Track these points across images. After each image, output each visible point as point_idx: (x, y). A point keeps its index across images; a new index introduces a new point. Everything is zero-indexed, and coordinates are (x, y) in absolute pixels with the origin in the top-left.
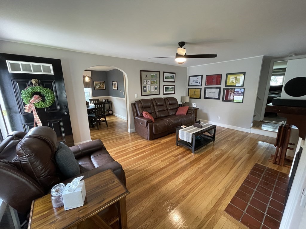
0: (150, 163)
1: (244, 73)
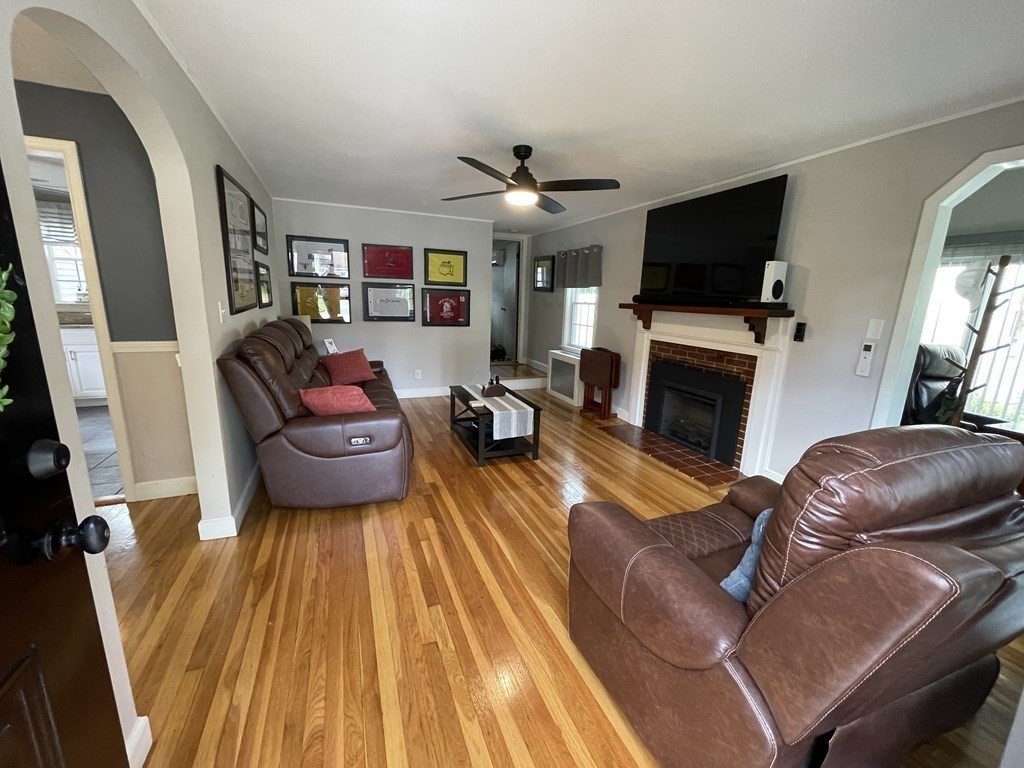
1: (464, 254)
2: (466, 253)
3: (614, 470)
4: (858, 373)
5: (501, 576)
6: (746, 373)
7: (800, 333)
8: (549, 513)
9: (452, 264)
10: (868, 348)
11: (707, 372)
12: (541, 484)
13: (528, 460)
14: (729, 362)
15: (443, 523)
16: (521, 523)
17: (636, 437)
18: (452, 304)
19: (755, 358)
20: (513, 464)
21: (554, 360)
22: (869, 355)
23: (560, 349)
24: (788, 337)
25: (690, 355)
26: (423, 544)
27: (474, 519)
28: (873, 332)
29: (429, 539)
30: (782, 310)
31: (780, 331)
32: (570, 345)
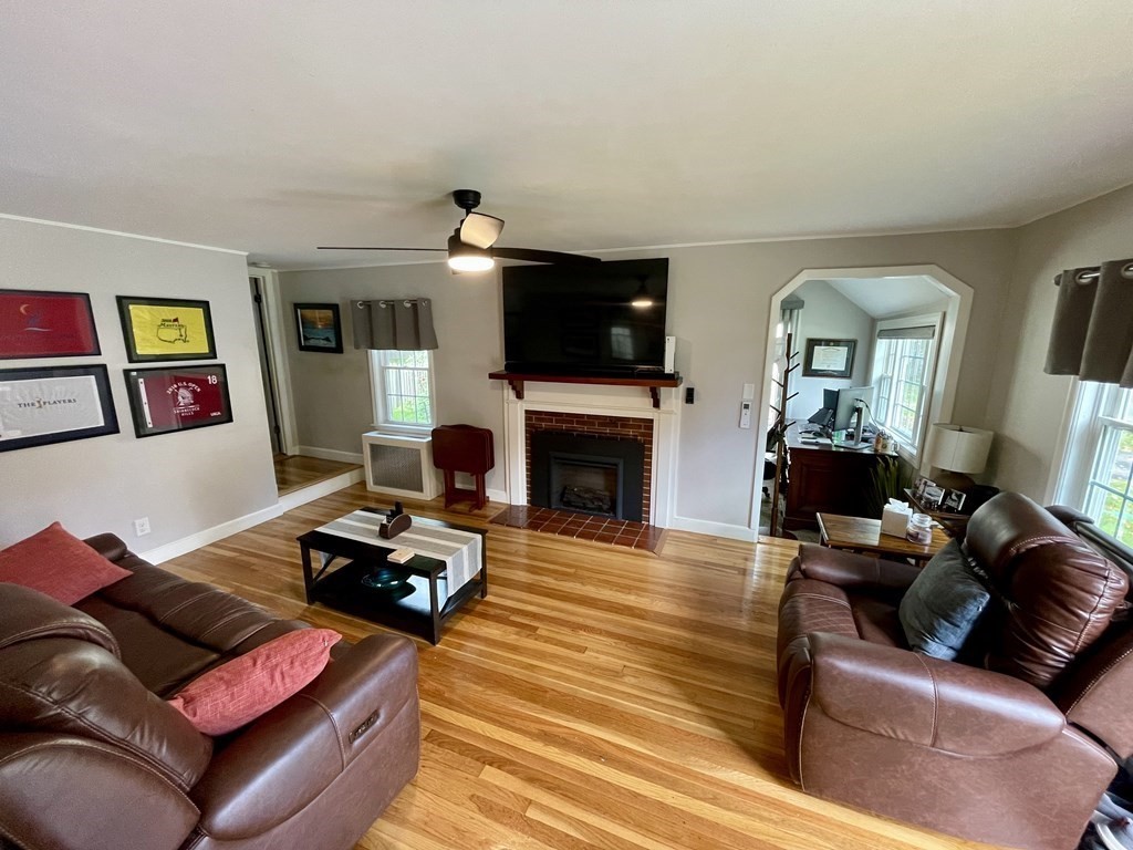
0: (615, 675)
1: (205, 305)
2: (207, 303)
3: (572, 571)
4: (742, 426)
5: (660, 778)
6: (643, 435)
7: (690, 396)
8: (587, 660)
9: (181, 322)
10: (747, 407)
11: (599, 437)
12: (537, 628)
13: (479, 602)
14: (623, 426)
15: (512, 763)
16: (585, 694)
17: (523, 517)
18: (194, 392)
19: (652, 421)
20: (468, 617)
21: (372, 446)
22: (748, 412)
23: (374, 429)
24: (680, 401)
25: (578, 423)
26: (532, 814)
27: (538, 726)
28: (748, 395)
29: (530, 802)
30: (673, 380)
31: (672, 397)
32: (387, 421)
